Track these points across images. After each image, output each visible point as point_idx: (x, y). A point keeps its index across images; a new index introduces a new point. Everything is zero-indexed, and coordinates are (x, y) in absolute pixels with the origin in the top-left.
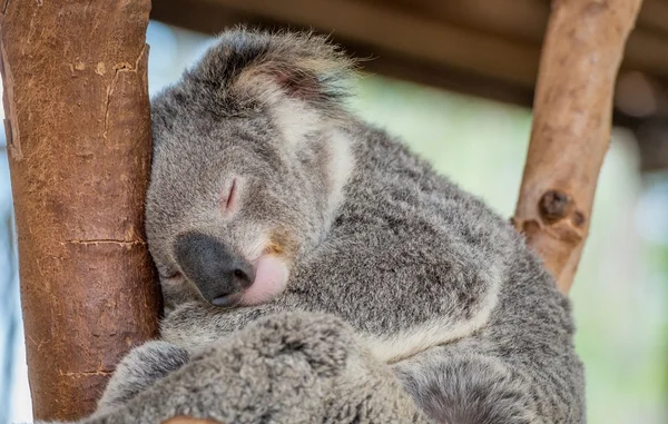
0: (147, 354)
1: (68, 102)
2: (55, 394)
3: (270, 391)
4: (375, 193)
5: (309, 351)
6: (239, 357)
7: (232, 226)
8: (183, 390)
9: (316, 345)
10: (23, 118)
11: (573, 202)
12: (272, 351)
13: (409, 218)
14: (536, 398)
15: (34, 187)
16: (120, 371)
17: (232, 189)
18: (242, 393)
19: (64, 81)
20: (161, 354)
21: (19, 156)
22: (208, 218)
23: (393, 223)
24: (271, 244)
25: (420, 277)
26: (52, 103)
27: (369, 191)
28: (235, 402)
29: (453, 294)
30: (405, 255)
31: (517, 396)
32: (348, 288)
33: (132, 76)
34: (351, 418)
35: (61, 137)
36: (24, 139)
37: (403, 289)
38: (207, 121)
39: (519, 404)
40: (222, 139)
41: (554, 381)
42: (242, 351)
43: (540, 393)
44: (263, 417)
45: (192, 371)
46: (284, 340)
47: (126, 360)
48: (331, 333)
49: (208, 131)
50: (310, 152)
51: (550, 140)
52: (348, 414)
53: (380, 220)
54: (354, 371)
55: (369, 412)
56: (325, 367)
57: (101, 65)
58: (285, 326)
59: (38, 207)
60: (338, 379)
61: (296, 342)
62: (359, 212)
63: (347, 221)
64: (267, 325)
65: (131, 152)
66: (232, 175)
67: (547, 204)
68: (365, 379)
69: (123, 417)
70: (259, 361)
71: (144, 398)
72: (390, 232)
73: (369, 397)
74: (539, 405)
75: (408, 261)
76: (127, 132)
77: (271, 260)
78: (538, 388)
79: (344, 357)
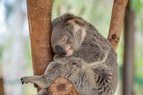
0: (52, 64)
1: (39, 25)
2: (38, 70)
3: (71, 70)
4: (89, 39)
5: (77, 64)
6: (66, 65)
7: (64, 45)
8: (57, 71)
9: (78, 63)
10: (32, 27)
11: (117, 36)
12: (71, 64)
13: (94, 44)
14: (112, 71)
15: (34, 38)
16: (48, 66)
17: (65, 39)
18: (67, 71)
19: (39, 22)
20: (55, 64)
21: (31, 33)
22: (61, 43)
23: (92, 45)
24: (70, 48)
25: (95, 55)
26: (37, 25)
27: (88, 39)
28: (65, 72)
29: (100, 58)
30: (93, 51)
31: (109, 70)
32: (83, 56)
33: (49, 20)
34: (83, 74)
35: (38, 30)
36: (32, 30)
37: (92, 57)
38: (62, 26)
39: (109, 72)
40: (64, 30)
41: (114, 68)
42: (66, 64)
43: (112, 70)
44: (70, 74)
45: (59, 68)
46: (73, 63)
47: (49, 65)
48: (80, 61)
49: (62, 28)
50: (79, 33)
51: (113, 26)
52: (83, 73)
53: (90, 45)
54: (84, 67)
55: (86, 73)
56: (79, 67)
57: (45, 19)
58: (73, 60)
59: (35, 41)
60: (81, 68)
61: (74, 63)
62: (86, 43)
63: (84, 44)
64: (70, 60)
65: (49, 32)
66: (65, 37)
67: (113, 37)
68: (85, 68)
69: (48, 75)
70: (69, 66)
71: (51, 72)
72: (91, 47)
73: (86, 71)
74: (112, 72)
75: (93, 52)
76: (48, 29)
77: (70, 50)
78: (112, 69)
79: (82, 65)
